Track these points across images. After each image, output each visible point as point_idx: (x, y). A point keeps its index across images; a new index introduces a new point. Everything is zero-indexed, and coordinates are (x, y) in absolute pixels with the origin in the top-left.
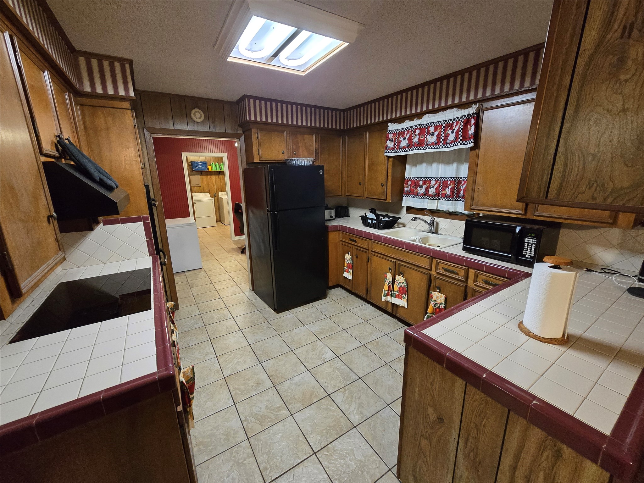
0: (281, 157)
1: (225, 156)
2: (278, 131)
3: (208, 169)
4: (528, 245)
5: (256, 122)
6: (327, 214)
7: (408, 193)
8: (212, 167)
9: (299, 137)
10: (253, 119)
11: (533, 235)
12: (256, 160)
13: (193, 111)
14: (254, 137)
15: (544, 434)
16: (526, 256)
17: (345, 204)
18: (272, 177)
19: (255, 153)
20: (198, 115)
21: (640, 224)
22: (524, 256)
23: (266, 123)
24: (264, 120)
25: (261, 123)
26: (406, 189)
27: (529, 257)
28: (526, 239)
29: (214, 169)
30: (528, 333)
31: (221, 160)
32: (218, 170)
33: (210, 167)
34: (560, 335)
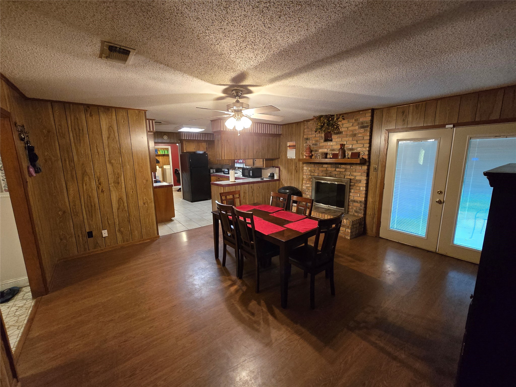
0: (193, 150)
1: (169, 147)
2: (192, 142)
3: (158, 153)
5: (185, 139)
6: (212, 171)
7: (236, 162)
8: (160, 152)
9: (200, 143)
10: (184, 138)
12: (185, 151)
13: (164, 136)
14: (184, 144)
17: (221, 168)
18: (190, 157)
19: (184, 149)
20: (165, 137)
23: (188, 140)
24: (188, 139)
25: (187, 140)
26: (236, 161)
29: (161, 153)
31: (167, 149)
32: (163, 154)
33: (159, 152)
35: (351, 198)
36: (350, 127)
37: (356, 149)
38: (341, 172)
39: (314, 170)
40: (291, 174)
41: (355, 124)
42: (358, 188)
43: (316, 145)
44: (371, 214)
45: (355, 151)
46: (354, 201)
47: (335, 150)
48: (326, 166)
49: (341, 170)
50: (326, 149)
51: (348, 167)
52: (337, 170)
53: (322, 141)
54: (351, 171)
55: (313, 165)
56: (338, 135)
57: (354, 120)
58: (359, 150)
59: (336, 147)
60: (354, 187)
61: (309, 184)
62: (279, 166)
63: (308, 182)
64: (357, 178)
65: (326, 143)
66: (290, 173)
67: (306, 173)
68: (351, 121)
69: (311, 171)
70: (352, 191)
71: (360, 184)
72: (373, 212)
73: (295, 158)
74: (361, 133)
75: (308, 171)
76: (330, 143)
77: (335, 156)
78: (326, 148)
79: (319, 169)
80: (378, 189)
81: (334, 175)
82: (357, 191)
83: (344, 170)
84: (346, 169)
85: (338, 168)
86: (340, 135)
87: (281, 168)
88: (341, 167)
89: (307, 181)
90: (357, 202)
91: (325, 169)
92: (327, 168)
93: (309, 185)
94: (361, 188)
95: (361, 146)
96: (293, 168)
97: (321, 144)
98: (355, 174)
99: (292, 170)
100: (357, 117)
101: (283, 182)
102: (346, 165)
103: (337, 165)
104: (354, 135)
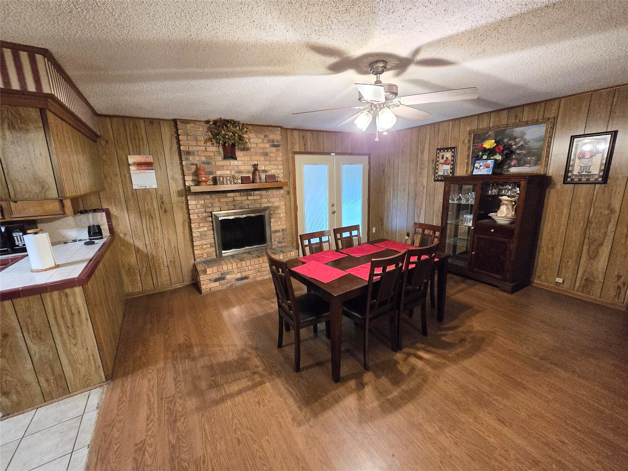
4: (17, 238)
11: (18, 230)
15: (58, 292)
16: (20, 245)
21: (78, 213)
22: (18, 246)
27: (22, 245)
28: (13, 234)
30: (38, 271)
34: (54, 265)
35: (273, 229)
36: (260, 143)
37: (269, 171)
38: (256, 200)
39: (212, 204)
40: (151, 217)
41: (265, 141)
42: (278, 216)
43: (208, 163)
44: (290, 239)
45: (269, 173)
46: (276, 232)
47: (242, 172)
48: (232, 195)
49: (255, 198)
50: (229, 170)
51: (264, 192)
52: (251, 199)
53: (220, 158)
54: (268, 197)
55: (208, 196)
56: (245, 152)
57: (263, 135)
58: (272, 172)
59: (243, 169)
60: (274, 216)
61: (205, 227)
62: (105, 206)
63: (201, 225)
64: (276, 204)
65: (227, 162)
66: (147, 217)
67: (196, 211)
68: (260, 136)
69: (205, 206)
70: (272, 220)
71: (279, 211)
72: (292, 237)
73: (155, 186)
74: (273, 153)
75: (198, 206)
76: (233, 162)
77: (245, 180)
78: (227, 170)
79: (221, 201)
80: (292, 213)
81: (247, 205)
82: (277, 219)
83: (258, 197)
84: (261, 196)
85: (251, 195)
86: (248, 152)
87: (114, 211)
88: (255, 194)
89: (201, 223)
90: (279, 231)
91: (231, 199)
92: (235, 198)
93: (206, 229)
94: (281, 215)
95: (275, 168)
96: (153, 207)
97: (219, 164)
98: (272, 200)
99: (152, 210)
100: (267, 133)
101: (128, 239)
102: (261, 190)
103: (249, 192)
104: (266, 154)
